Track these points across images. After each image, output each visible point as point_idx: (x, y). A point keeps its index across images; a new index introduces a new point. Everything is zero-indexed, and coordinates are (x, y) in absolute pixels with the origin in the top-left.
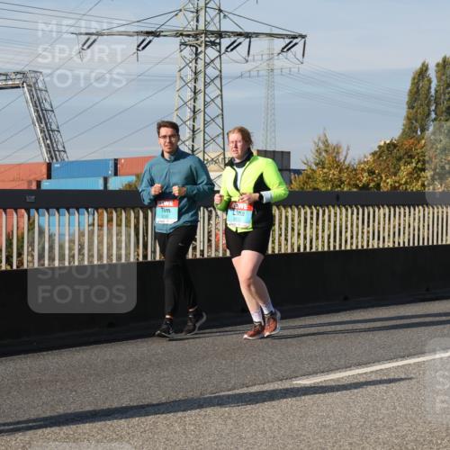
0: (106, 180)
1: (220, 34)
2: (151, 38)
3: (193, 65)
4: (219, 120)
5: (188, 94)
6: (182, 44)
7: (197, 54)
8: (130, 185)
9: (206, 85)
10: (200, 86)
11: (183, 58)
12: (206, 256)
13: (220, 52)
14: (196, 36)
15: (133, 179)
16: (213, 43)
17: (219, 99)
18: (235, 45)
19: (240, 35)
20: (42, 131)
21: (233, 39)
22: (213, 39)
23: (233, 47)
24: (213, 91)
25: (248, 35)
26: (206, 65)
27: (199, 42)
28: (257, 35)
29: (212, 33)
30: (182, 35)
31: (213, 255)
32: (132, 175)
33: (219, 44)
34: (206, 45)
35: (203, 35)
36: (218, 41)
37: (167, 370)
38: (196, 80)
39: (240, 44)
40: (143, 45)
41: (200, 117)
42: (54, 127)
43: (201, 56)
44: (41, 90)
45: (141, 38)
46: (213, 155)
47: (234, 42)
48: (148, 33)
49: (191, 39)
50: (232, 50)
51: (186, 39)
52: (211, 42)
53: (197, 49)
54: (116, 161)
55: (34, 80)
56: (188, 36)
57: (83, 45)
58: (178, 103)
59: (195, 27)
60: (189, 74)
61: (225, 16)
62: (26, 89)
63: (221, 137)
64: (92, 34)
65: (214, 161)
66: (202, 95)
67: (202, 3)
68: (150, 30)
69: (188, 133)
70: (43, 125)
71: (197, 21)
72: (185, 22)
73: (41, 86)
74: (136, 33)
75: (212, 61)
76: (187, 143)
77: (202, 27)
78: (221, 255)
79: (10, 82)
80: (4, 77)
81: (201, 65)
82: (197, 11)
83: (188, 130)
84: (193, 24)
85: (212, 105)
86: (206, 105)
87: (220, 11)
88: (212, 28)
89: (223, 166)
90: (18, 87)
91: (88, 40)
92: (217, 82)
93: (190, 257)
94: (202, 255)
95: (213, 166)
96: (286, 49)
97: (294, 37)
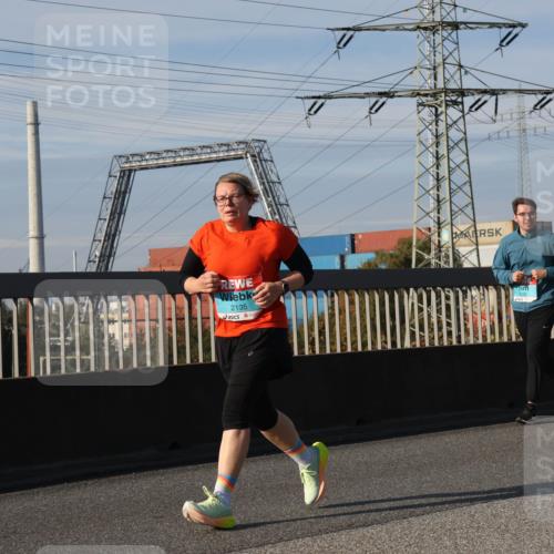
0: (342, 259)
1: (462, 93)
2: (384, 99)
3: (433, 127)
4: (467, 188)
5: (431, 160)
6: (419, 104)
7: (437, 115)
8: (369, 264)
9: (449, 149)
10: (443, 150)
11: (422, 120)
12: (463, 343)
13: (463, 111)
14: (434, 95)
15: (371, 256)
16: (455, 103)
17: (465, 164)
18: (480, 103)
19: (485, 92)
20: (270, 205)
21: (477, 97)
22: (454, 98)
23: (477, 106)
24: (457, 156)
25: (494, 92)
26: (448, 127)
27: (438, 102)
28: (504, 91)
29: (453, 91)
30: (418, 94)
31: (472, 342)
32: (371, 251)
33: (462, 103)
34: (447, 105)
35: (443, 95)
36: (460, 100)
37: (429, 474)
38: (437, 144)
39: (485, 102)
41: (445, 185)
42: (282, 200)
43: (442, 117)
44: (266, 161)
45: (373, 100)
46: (462, 228)
47: (479, 100)
48: (381, 94)
49: (429, 98)
50: (476, 109)
51: (424, 99)
52: (452, 101)
53: (436, 109)
54: (353, 237)
55: (258, 150)
56: (426, 95)
57: (310, 110)
58: (419, 170)
59: (433, 86)
60: (429, 138)
61: (466, 72)
62: (250, 159)
63: (470, 207)
64: (319, 97)
65: (464, 234)
66: (445, 160)
67: (439, 59)
68: (383, 90)
69: (432, 204)
70: (270, 199)
71: (435, 79)
72: (422, 80)
73: (266, 156)
74: (368, 95)
75: (455, 122)
76: (432, 215)
77: (440, 85)
78: (480, 341)
79: (232, 153)
80: (225, 148)
81: (442, 128)
82: (435, 68)
83: (432, 201)
84: (431, 82)
85: (458, 172)
86: (450, 171)
87: (461, 66)
88: (452, 86)
89: (474, 239)
90: (241, 158)
91: (315, 104)
92: (462, 145)
93: (446, 344)
94: (459, 341)
95: (463, 240)
96: (540, 106)
97: (548, 92)
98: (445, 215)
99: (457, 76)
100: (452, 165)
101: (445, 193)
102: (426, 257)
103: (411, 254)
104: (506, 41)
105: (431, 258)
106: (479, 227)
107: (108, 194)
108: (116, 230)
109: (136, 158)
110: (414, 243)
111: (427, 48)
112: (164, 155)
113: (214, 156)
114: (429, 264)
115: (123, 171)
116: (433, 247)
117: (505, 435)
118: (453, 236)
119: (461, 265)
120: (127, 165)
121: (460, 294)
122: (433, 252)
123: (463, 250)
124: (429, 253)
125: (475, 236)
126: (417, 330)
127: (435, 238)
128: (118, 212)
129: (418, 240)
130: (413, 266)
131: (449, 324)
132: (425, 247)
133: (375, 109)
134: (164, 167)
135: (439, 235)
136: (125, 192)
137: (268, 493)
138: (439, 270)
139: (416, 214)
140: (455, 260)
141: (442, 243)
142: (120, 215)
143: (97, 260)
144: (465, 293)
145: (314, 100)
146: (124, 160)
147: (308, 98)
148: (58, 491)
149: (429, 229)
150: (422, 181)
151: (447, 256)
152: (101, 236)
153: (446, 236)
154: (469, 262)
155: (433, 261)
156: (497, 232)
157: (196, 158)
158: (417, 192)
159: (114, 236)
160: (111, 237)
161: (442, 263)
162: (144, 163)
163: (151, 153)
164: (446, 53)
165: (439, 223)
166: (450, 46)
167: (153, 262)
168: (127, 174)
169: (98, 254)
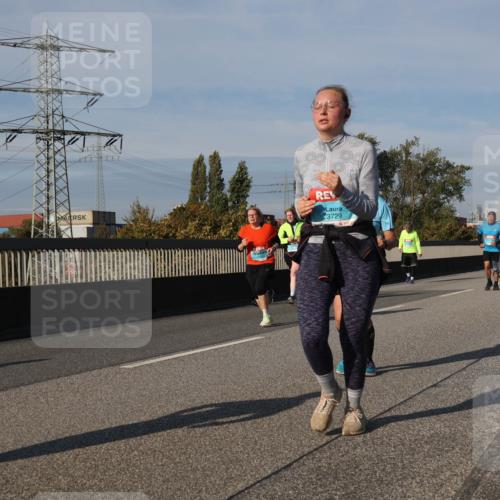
1: (64, 133)
2: (15, 134)
3: (46, 153)
4: (65, 191)
5: (44, 173)
6: (38, 138)
7: (48, 146)
8: (4, 234)
9: (55, 167)
10: (52, 167)
11: (39, 148)
13: (64, 144)
14: (47, 133)
15: (6, 230)
16: (59, 139)
17: (65, 176)
18: (74, 140)
19: (77, 133)
21: (73, 136)
22: (58, 136)
23: (72, 141)
24: (60, 171)
25: (83, 134)
26: (55, 153)
27: (49, 137)
28: (89, 133)
29: (59, 131)
30: (37, 132)
32: (6, 227)
33: (64, 139)
34: (54, 140)
35: (52, 133)
36: (62, 137)
38: (48, 163)
39: (78, 139)
41: (52, 188)
43: (51, 147)
45: (9, 134)
46: (62, 214)
47: (74, 138)
48: (13, 131)
49: (44, 135)
50: (72, 143)
51: (40, 135)
53: (48, 142)
56: (42, 133)
58: (36, 178)
59: (46, 127)
60: (43, 159)
61: (66, 121)
63: (67, 202)
65: (63, 218)
66: (53, 173)
67: (50, 112)
68: (15, 128)
69: (44, 199)
71: (48, 123)
72: (37, 124)
74: (5, 131)
75: (59, 150)
76: (44, 206)
77: (51, 127)
81: (51, 153)
82: (47, 116)
83: (44, 197)
84: (45, 125)
85: (61, 180)
86: (56, 180)
87: (63, 117)
88: (58, 128)
89: (69, 221)
92: (63, 164)
95: (63, 222)
96: (110, 143)
97: (114, 136)
98: (52, 206)
99: (61, 122)
100: (57, 176)
101: (52, 193)
102: (40, 231)
103: (31, 229)
104: (91, 103)
105: (43, 231)
106: (72, 214)
110: (33, 223)
111: (43, 104)
114: (42, 235)
116: (44, 225)
118: (57, 219)
119: (61, 237)
121: (63, 254)
122: (44, 228)
123: (62, 228)
124: (42, 229)
125: (70, 219)
127: (46, 220)
129: (35, 221)
130: (32, 237)
132: (40, 225)
133: (10, 139)
135: (48, 218)
138: (48, 239)
139: (34, 205)
140: (57, 234)
141: (50, 223)
149: (42, 215)
150: (38, 185)
151: (53, 231)
153: (52, 219)
154: (66, 235)
155: (44, 234)
156: (83, 217)
158: (35, 192)
161: (50, 235)
164: (55, 108)
165: (48, 211)
166: (57, 104)
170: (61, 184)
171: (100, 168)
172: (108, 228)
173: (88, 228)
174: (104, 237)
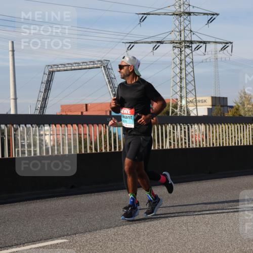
1: (191, 42)
2: (159, 44)
3: (179, 57)
4: (193, 83)
5: (178, 70)
6: (174, 47)
7: (181, 52)
9: (186, 66)
10: (183, 66)
11: (175, 53)
13: (192, 50)
14: (180, 43)
16: (188, 46)
17: (192, 72)
19: (201, 42)
20: (111, 88)
21: (198, 44)
22: (188, 45)
23: (198, 48)
24: (189, 69)
25: (205, 43)
26: (186, 57)
27: (182, 46)
28: (209, 42)
29: (188, 41)
30: (173, 42)
31: (194, 147)
33: (191, 47)
34: (185, 47)
35: (184, 43)
36: (190, 45)
37: (177, 200)
38: (181, 64)
39: (201, 46)
40: (156, 47)
41: (184, 81)
43: (183, 52)
44: (109, 69)
45: (155, 44)
46: (191, 99)
48: (158, 42)
50: (197, 50)
51: (176, 45)
53: (181, 49)
55: (106, 64)
56: (177, 43)
57: (128, 48)
58: (173, 74)
59: (179, 39)
60: (178, 62)
61: (193, 34)
62: (103, 68)
63: (194, 90)
64: (132, 43)
65: (191, 102)
66: (184, 71)
68: (158, 40)
69: (178, 89)
70: (111, 85)
71: (181, 36)
72: (175, 37)
73: (110, 67)
74: (152, 42)
75: (188, 55)
76: (178, 93)
77: (183, 39)
78: (198, 146)
79: (95, 65)
80: (92, 63)
82: (180, 32)
83: (178, 88)
84: (179, 37)
85: (189, 75)
86: (186, 75)
87: (191, 31)
88: (188, 39)
89: (195, 104)
90: (99, 68)
91: (130, 45)
92: (191, 64)
93: (184, 147)
94: (189, 146)
95: (191, 104)
96: (224, 48)
97: (227, 43)
98: (184, 94)
99: (190, 35)
100: (187, 73)
101: (184, 84)
102: (176, 111)
103: (169, 109)
104: (210, 21)
105: (178, 111)
106: (198, 99)
107: (44, 82)
108: (47, 96)
109: (55, 66)
110: (171, 105)
111: (177, 23)
112: (67, 65)
113: (88, 66)
114: (177, 114)
115: (50, 72)
116: (178, 107)
117: (207, 185)
118: (187, 102)
119: (190, 114)
120: (51, 69)
121: (190, 126)
122: (178, 109)
123: (191, 108)
124: (177, 109)
125: (196, 102)
126: (172, 141)
127: (179, 103)
128: (48, 89)
129: (172, 104)
130: (170, 115)
131: (185, 139)
132: (175, 107)
133: (155, 48)
134: (67, 70)
135: (181, 102)
136: (50, 81)
137: (111, 207)
138: (181, 117)
139: (172, 93)
140: (187, 112)
141: (182, 105)
142: (48, 90)
143: (39, 109)
144: (192, 126)
145: (130, 44)
146: (50, 67)
147: (127, 43)
148: (25, 204)
149: (177, 99)
150: (174, 79)
151: (184, 111)
152: (41, 99)
153: (184, 102)
154: (193, 114)
155: (178, 113)
156: (205, 101)
157: (80, 67)
158: (172, 84)
159: (46, 99)
160: (45, 99)
161: (182, 114)
162: (59, 69)
163: (61, 65)
164: (185, 26)
165: (181, 97)
166: (187, 22)
167: (62, 110)
168: (51, 73)
169: (39, 106)
170: (190, 78)
171: (216, 66)
172: (222, 108)
173: (208, 109)
174: (219, 115)
